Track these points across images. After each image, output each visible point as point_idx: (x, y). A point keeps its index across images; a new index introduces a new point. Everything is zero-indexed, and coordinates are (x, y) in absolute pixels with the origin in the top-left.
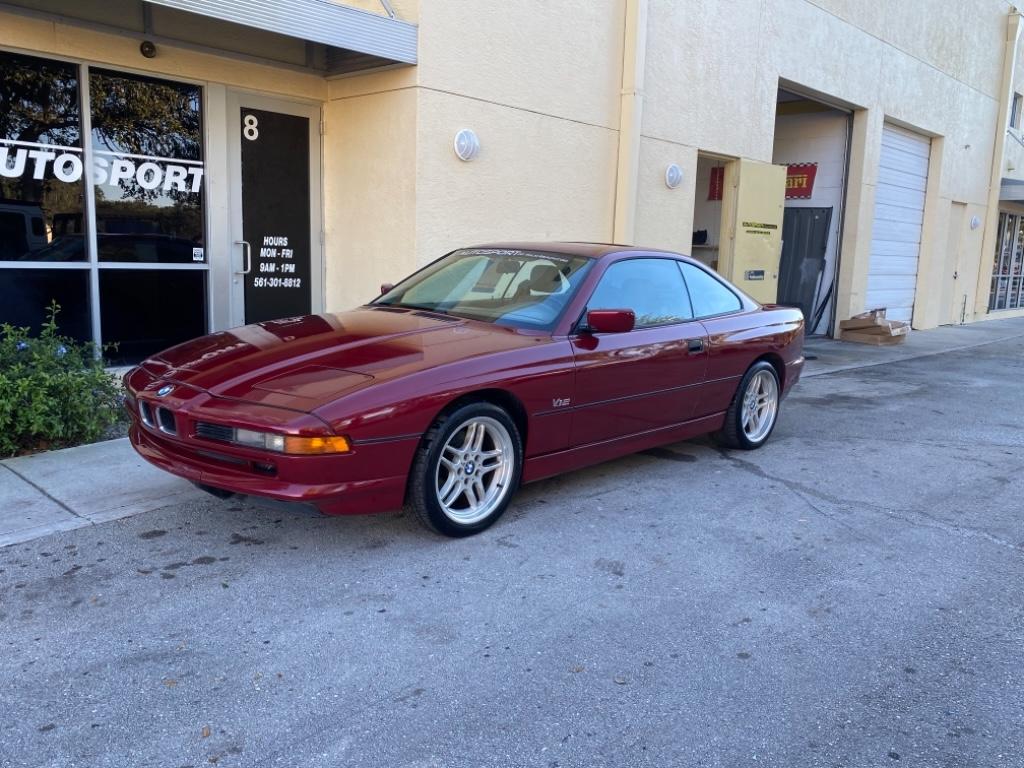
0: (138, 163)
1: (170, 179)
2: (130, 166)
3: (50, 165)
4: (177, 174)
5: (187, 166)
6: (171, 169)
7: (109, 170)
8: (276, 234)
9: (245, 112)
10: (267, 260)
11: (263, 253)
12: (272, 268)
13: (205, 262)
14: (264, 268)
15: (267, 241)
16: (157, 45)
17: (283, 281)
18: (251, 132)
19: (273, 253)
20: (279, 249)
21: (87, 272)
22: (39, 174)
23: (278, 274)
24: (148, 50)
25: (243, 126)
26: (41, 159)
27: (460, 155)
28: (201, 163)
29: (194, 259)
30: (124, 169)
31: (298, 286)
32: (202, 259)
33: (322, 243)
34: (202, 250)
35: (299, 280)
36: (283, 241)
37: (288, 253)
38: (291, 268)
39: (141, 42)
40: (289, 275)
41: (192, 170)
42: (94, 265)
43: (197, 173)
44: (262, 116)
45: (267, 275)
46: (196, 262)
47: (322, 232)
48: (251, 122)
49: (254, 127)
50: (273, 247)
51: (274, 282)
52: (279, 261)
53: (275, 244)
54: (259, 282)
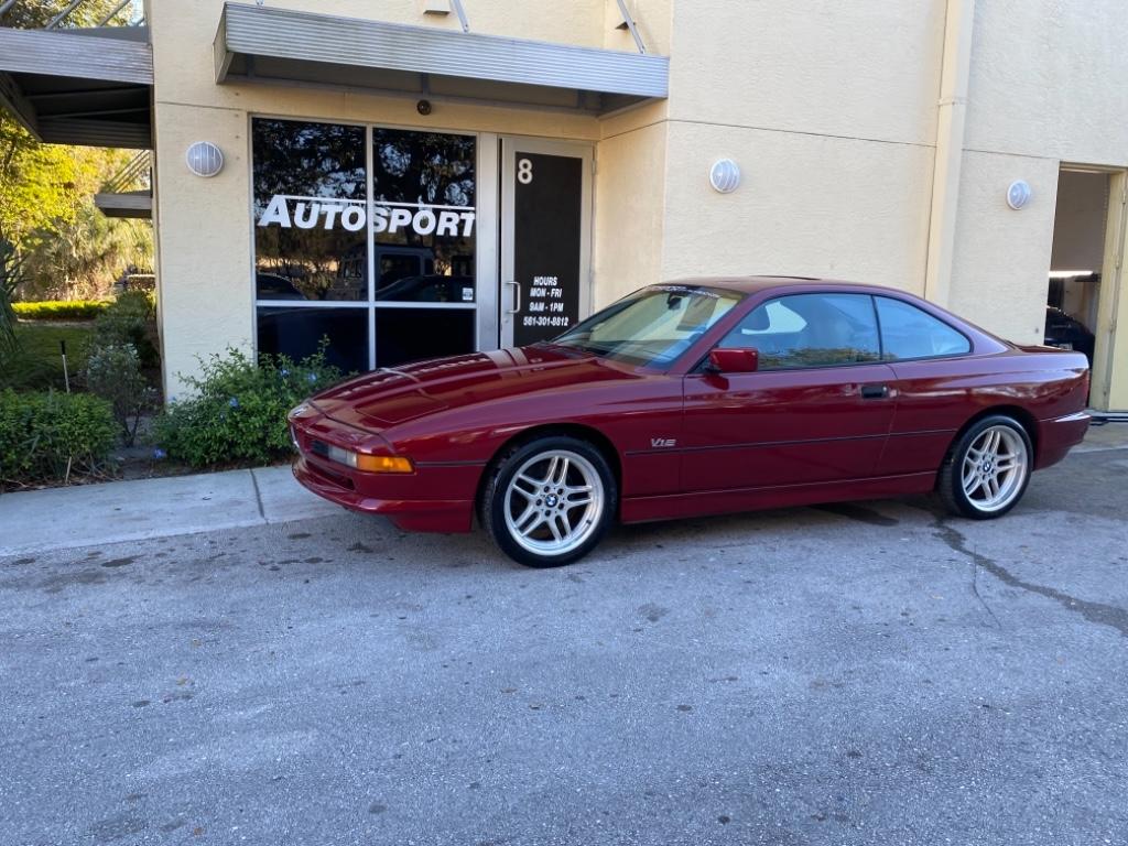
0: (414, 211)
1: (443, 224)
2: (407, 214)
3: (338, 216)
4: (449, 220)
5: (459, 212)
6: (444, 216)
7: (388, 219)
8: (546, 275)
9: (519, 156)
10: (537, 300)
11: (534, 292)
12: (541, 307)
13: (474, 301)
14: (533, 307)
15: (537, 281)
16: (434, 102)
17: (551, 320)
18: (525, 176)
19: (543, 293)
20: (549, 288)
21: (366, 310)
22: (329, 225)
23: (548, 313)
24: (424, 108)
25: (518, 170)
26: (331, 211)
27: (716, 187)
28: (473, 208)
29: (464, 298)
30: (401, 217)
31: (566, 324)
32: (471, 299)
33: (591, 281)
34: (471, 290)
35: (567, 319)
36: (553, 281)
37: (558, 293)
38: (560, 307)
39: (418, 101)
40: (557, 314)
41: (464, 216)
42: (372, 304)
43: (469, 218)
44: (537, 160)
45: (537, 314)
46: (466, 301)
47: (591, 272)
48: (525, 166)
49: (528, 171)
50: (543, 287)
51: (543, 321)
52: (548, 300)
53: (545, 283)
54: (528, 321)
